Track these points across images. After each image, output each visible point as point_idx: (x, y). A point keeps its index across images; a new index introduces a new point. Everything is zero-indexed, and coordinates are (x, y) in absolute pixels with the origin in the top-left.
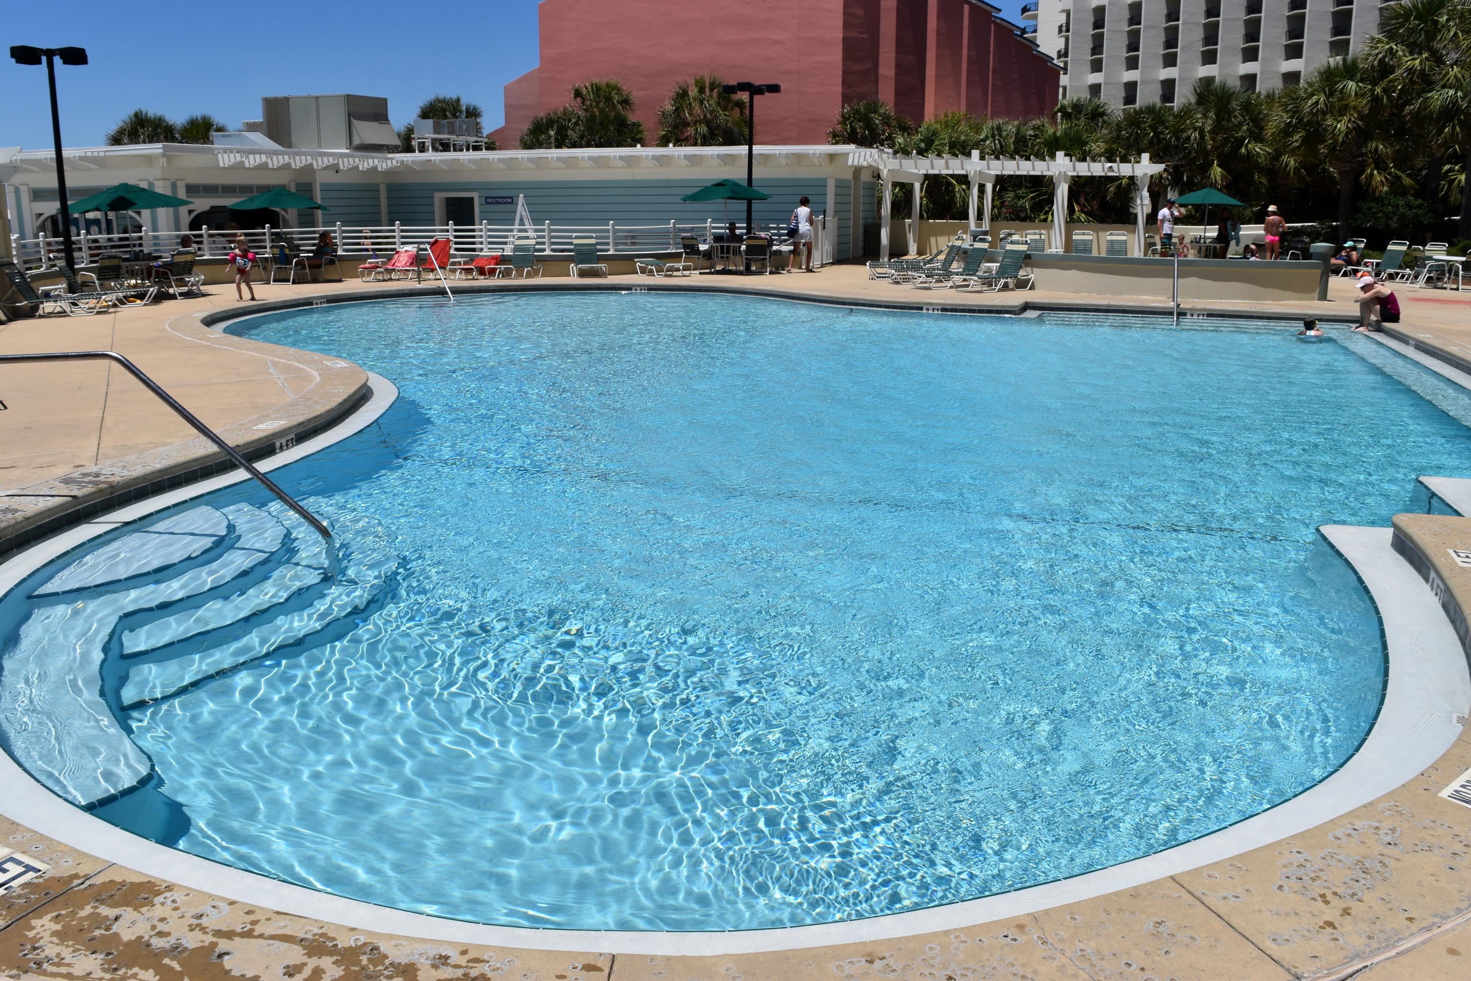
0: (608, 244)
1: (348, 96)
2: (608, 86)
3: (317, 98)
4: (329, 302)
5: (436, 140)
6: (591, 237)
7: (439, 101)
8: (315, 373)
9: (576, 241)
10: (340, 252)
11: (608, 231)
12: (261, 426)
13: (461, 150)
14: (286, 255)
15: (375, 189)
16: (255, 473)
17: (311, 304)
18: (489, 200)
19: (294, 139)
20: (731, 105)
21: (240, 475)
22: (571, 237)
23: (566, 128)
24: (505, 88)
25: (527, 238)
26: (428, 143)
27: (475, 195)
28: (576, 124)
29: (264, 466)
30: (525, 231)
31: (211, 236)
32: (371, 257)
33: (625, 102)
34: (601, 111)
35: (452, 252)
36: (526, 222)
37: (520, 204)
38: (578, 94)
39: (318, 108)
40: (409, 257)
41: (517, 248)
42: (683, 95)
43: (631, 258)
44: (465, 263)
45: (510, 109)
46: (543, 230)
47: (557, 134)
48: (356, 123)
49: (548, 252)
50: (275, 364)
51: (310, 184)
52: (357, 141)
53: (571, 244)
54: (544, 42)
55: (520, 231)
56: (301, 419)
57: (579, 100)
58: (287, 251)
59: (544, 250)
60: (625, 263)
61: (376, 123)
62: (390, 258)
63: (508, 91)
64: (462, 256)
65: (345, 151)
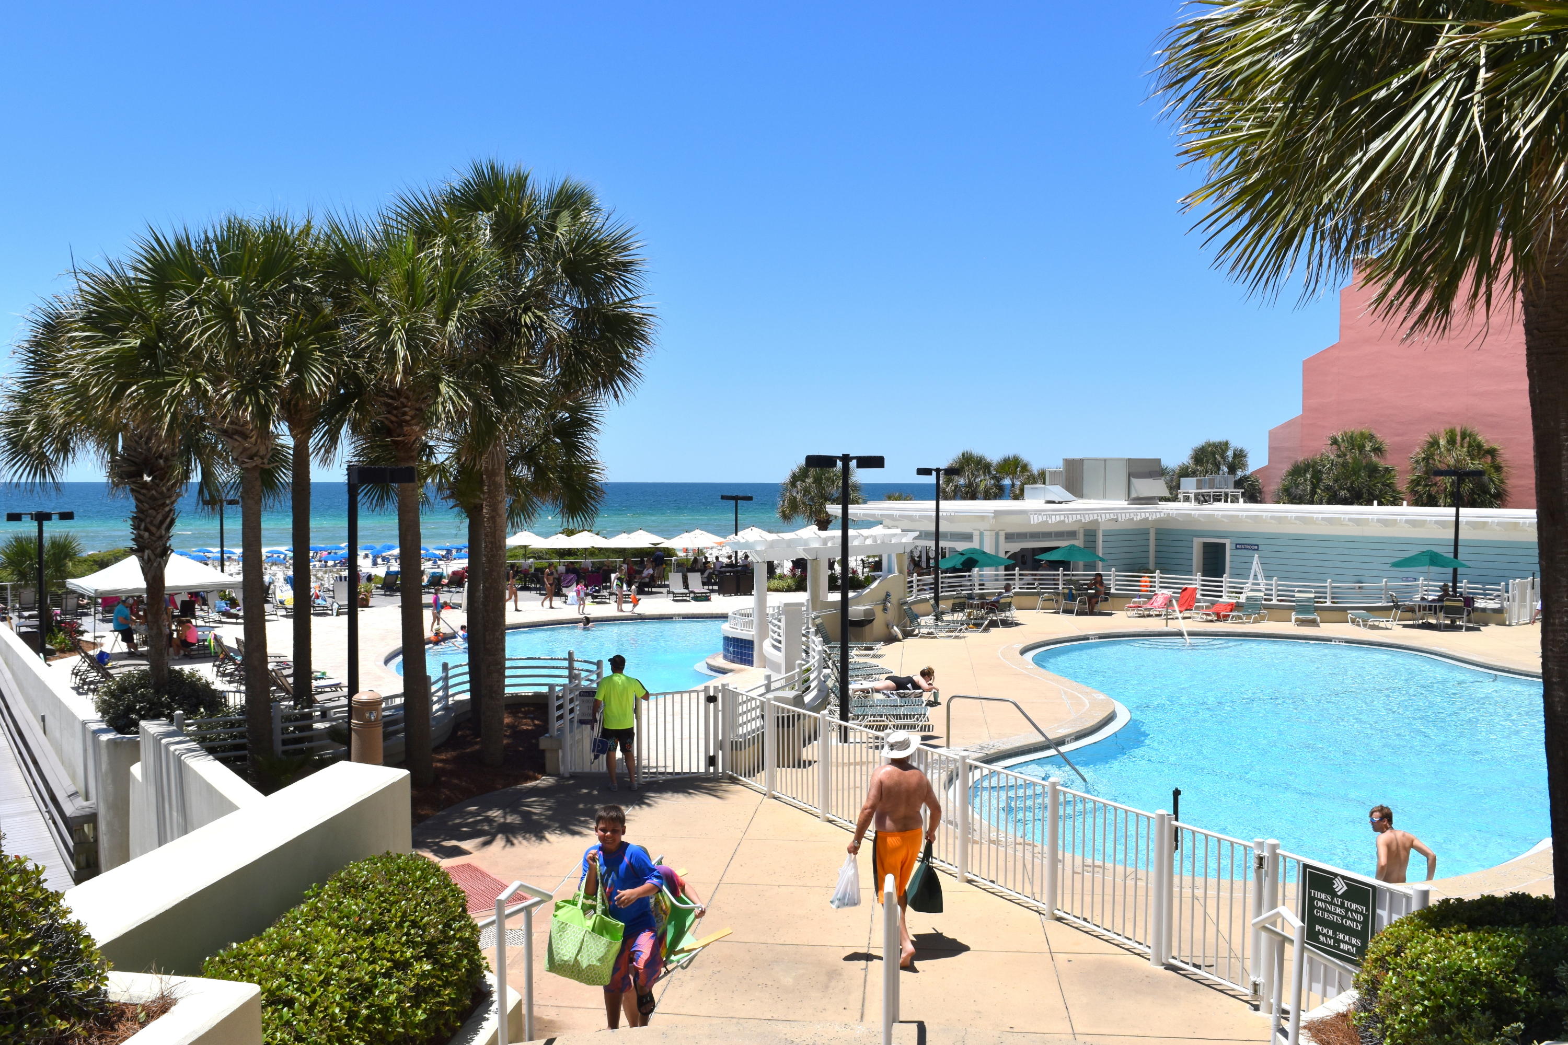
0: (1326, 598)
1: (1129, 460)
2: (1362, 434)
3: (1105, 461)
4: (1100, 638)
5: (1199, 494)
6: (1311, 592)
7: (1210, 445)
8: (1087, 702)
9: (1297, 595)
10: (1113, 591)
11: (1326, 587)
12: (1060, 731)
13: (1219, 500)
14: (1073, 594)
15: (1146, 532)
16: (1058, 751)
17: (1088, 639)
18: (1238, 546)
19: (1085, 491)
20: (1482, 452)
21: (1052, 752)
22: (1293, 591)
23: (1321, 472)
24: (1270, 432)
25: (1260, 591)
26: (1192, 496)
27: (1227, 542)
28: (1330, 469)
29: (1063, 749)
30: (1259, 584)
31: (1020, 575)
32: (1135, 596)
33: (1378, 450)
34: (1354, 459)
35: (1198, 596)
36: (1259, 577)
37: (1255, 562)
38: (1335, 442)
39: (1105, 468)
40: (1165, 598)
41: (1248, 598)
42: (1434, 444)
43: (1345, 609)
44: (1207, 607)
45: (1273, 450)
46: (1272, 585)
47: (1312, 477)
48: (1133, 480)
49: (1274, 602)
50: (1065, 693)
51: (1095, 531)
52: (1134, 495)
53: (1293, 596)
54: (1307, 393)
55: (1253, 584)
56: (1078, 729)
57: (1335, 447)
58: (1074, 592)
59: (1271, 600)
60: (1339, 613)
61: (1151, 480)
62: (1150, 598)
63: (1273, 435)
64: (1205, 601)
65: (1124, 504)
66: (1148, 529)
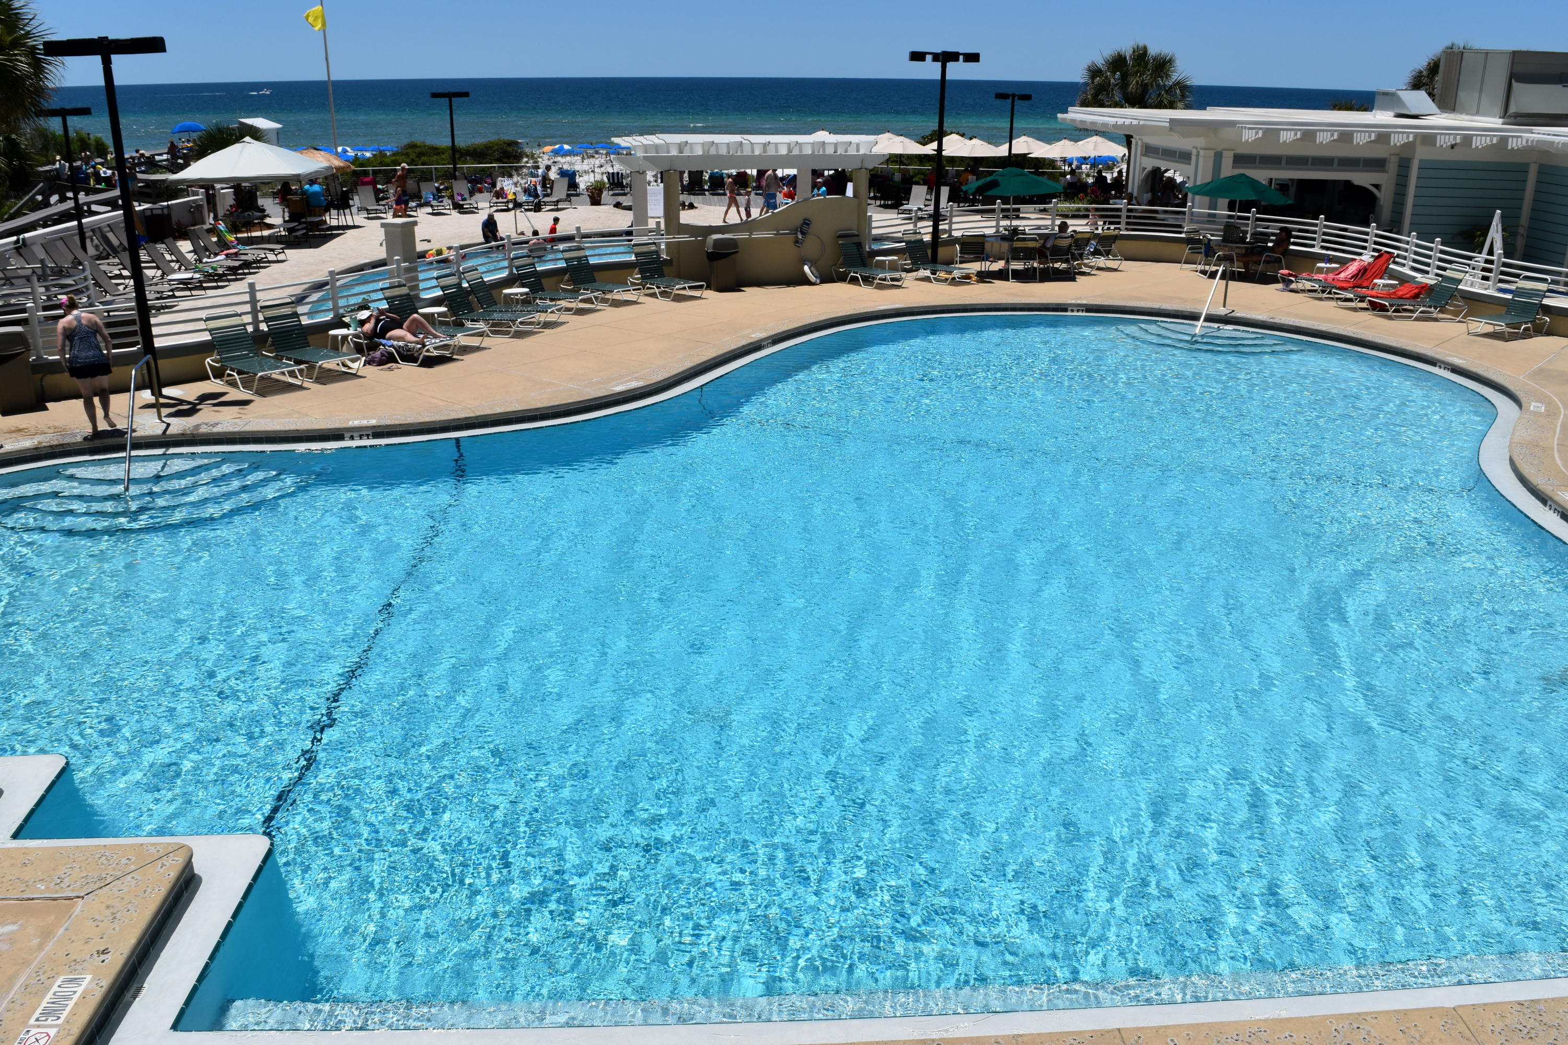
1: (1515, 52)
3: (1487, 53)
15: (1520, 169)
19: (1459, 102)
39: (1485, 66)
48: (1515, 85)
52: (1512, 109)
61: (1559, 87)
65: (1495, 122)
66: (1528, 165)
